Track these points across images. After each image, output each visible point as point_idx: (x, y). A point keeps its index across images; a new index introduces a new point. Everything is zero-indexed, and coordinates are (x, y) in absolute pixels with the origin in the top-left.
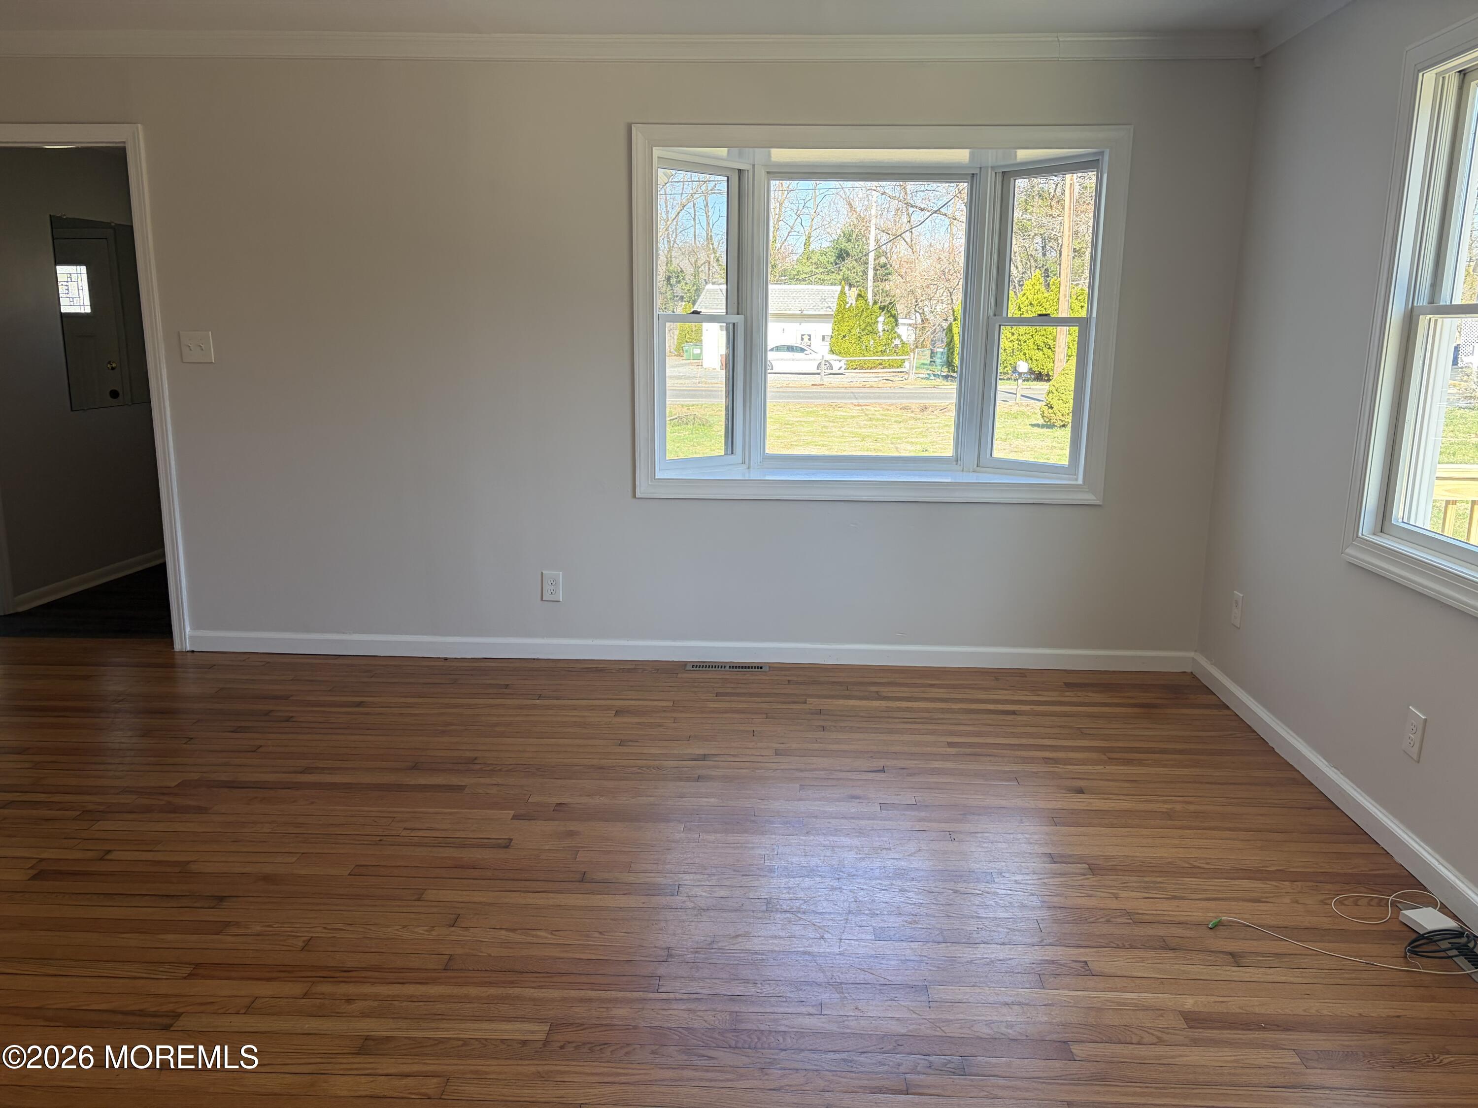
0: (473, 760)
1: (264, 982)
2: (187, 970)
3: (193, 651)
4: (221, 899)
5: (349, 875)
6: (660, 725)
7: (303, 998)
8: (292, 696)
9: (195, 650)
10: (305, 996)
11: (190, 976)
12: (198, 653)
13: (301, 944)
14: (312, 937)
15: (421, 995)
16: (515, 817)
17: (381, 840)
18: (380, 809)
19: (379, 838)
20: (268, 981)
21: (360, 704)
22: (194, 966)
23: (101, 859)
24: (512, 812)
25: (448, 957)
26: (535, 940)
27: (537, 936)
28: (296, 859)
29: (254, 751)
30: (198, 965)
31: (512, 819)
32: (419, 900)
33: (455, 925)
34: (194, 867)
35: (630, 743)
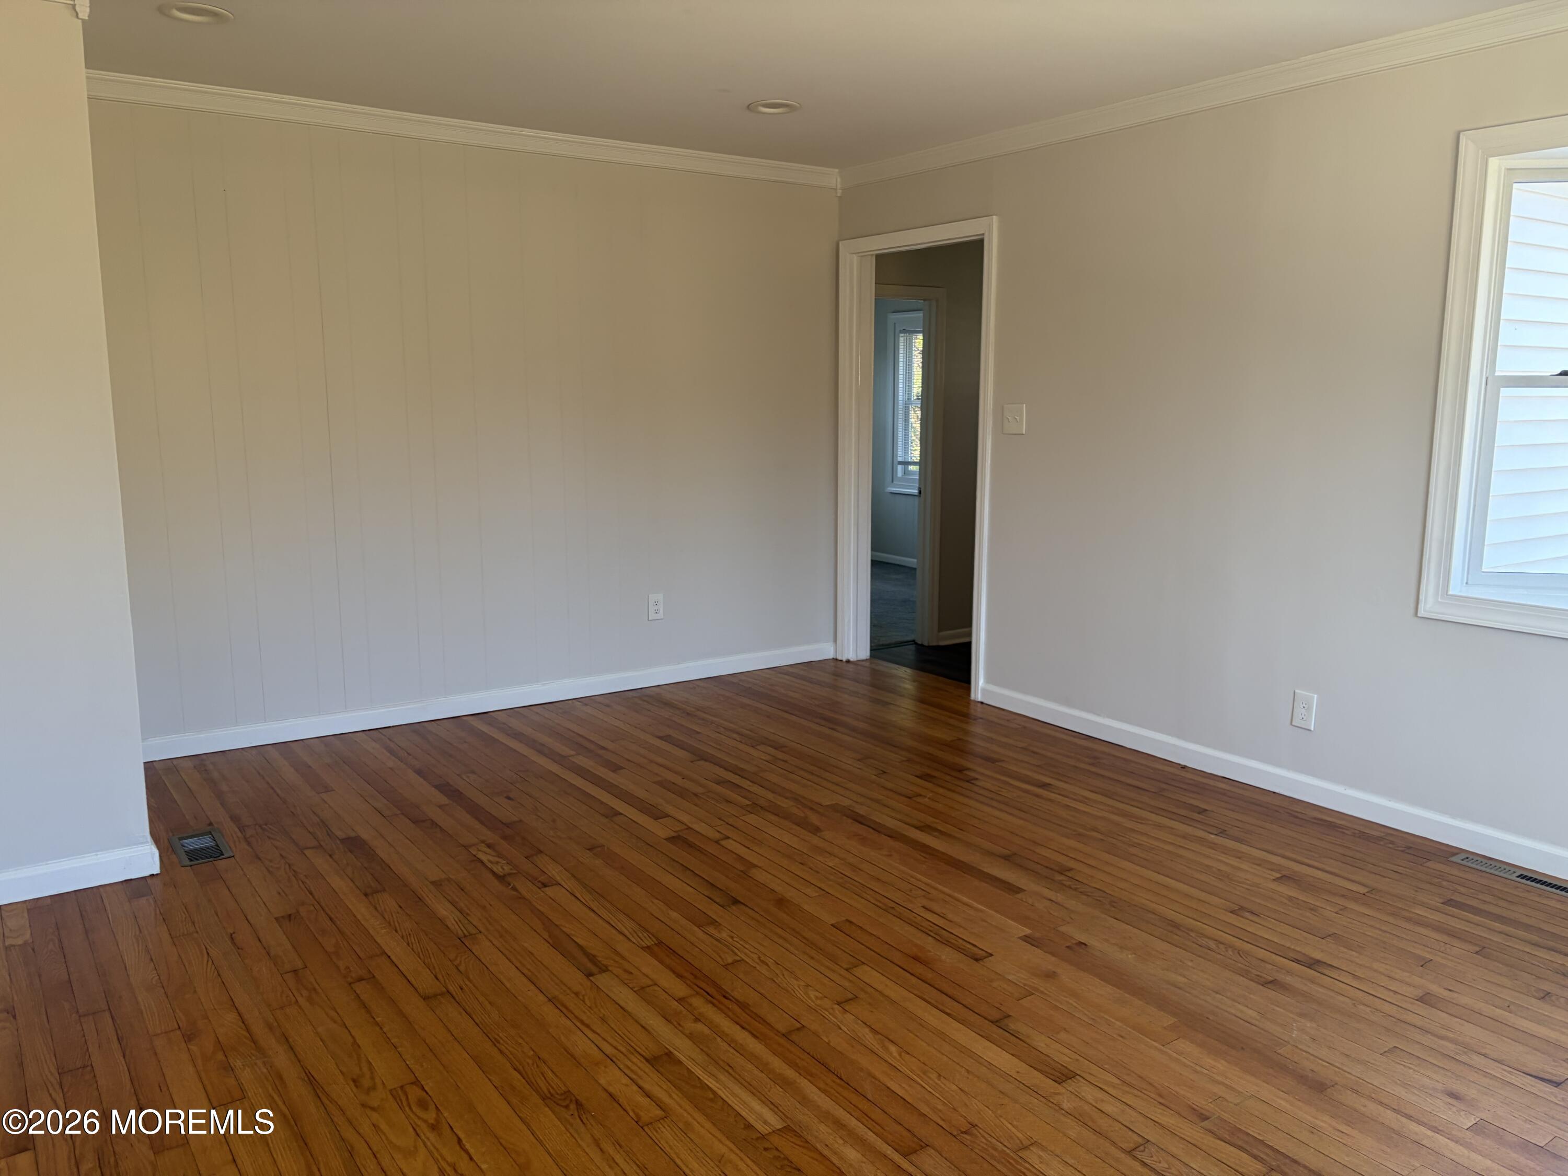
0: (1064, 870)
1: (674, 976)
2: (648, 942)
3: (982, 703)
4: (736, 902)
5: (832, 925)
6: (1313, 909)
7: (677, 1001)
8: (1003, 761)
9: (985, 701)
10: (680, 1000)
11: (647, 949)
12: (987, 706)
13: (730, 960)
14: (743, 960)
15: (741, 1045)
16: (1026, 939)
17: (893, 908)
18: (929, 881)
19: (893, 905)
20: (677, 977)
21: (1044, 786)
22: (657, 942)
23: (717, 842)
24: (1028, 931)
25: (798, 1025)
26: (881, 1052)
27: (887, 1049)
28: (817, 894)
29: (910, 798)
30: (660, 943)
31: (1019, 938)
32: (847, 970)
33: (841, 1005)
34: (754, 873)
35: (1247, 915)
